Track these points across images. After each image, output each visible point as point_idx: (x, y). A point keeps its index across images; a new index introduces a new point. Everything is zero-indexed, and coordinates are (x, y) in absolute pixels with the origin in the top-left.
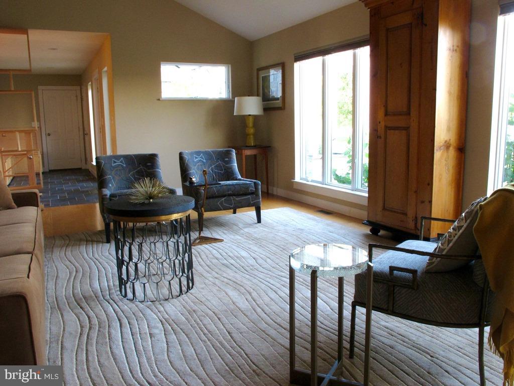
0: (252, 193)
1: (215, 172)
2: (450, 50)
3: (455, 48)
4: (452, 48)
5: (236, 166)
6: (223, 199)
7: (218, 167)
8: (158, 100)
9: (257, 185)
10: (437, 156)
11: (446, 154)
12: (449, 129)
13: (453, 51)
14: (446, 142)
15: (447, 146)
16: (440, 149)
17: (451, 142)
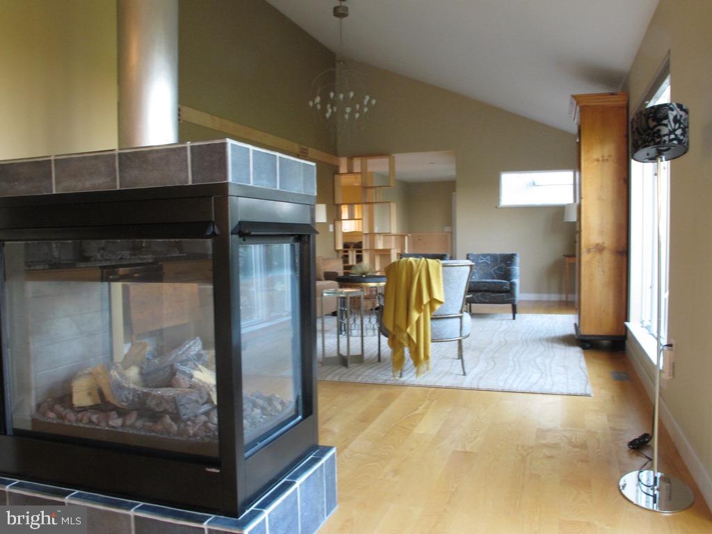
0: (507, 292)
1: (496, 273)
2: (598, 160)
3: (605, 158)
4: (601, 159)
5: (517, 269)
6: (479, 294)
7: (500, 269)
8: (496, 207)
9: (512, 285)
10: (585, 257)
11: (598, 257)
12: (601, 233)
13: (603, 160)
14: (597, 245)
15: (600, 249)
16: (589, 251)
17: (606, 245)
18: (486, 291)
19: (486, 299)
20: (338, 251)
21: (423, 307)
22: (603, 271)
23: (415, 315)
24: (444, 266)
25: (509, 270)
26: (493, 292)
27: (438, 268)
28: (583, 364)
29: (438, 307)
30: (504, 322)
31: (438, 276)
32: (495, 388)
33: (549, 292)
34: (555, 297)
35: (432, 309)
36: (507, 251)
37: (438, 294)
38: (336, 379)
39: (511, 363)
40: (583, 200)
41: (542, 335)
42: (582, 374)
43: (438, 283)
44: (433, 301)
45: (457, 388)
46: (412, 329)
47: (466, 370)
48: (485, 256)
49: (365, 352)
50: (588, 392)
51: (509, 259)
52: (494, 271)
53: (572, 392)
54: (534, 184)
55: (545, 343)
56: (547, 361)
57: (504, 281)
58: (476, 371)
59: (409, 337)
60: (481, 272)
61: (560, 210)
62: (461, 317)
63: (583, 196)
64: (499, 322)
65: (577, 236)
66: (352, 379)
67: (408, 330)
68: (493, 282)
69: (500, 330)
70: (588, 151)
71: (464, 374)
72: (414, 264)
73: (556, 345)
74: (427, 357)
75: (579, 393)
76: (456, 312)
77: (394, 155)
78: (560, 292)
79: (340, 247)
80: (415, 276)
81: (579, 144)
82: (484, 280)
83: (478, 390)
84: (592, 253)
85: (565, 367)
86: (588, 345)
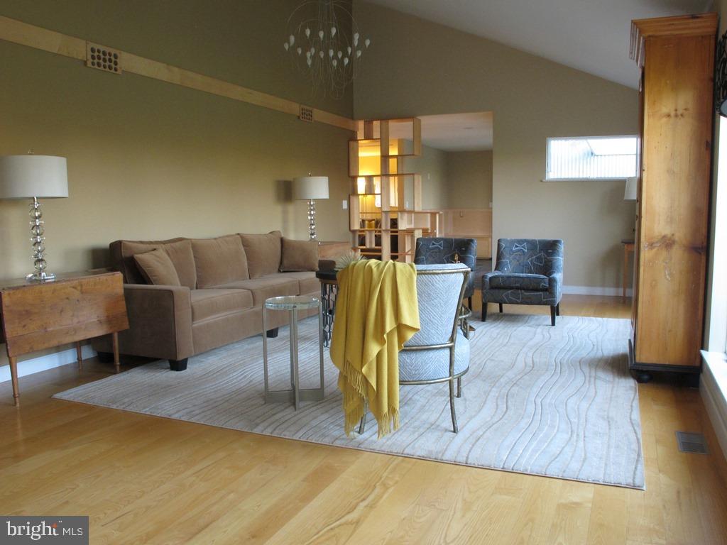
0: (545, 290)
1: (534, 265)
2: (669, 116)
3: (679, 112)
4: (673, 113)
5: (560, 260)
6: (509, 292)
7: (539, 259)
8: (541, 181)
9: (552, 282)
10: (646, 255)
11: (664, 253)
12: (670, 220)
13: (676, 116)
14: (664, 237)
15: (668, 243)
16: (651, 245)
17: (676, 238)
18: (518, 288)
19: (519, 299)
20: (354, 232)
21: (385, 336)
22: (671, 274)
23: (374, 349)
24: (420, 273)
25: (551, 261)
26: (527, 290)
27: (411, 277)
28: (636, 415)
29: (410, 336)
30: (539, 330)
31: (410, 289)
32: (493, 464)
33: (603, 285)
34: (610, 291)
35: (401, 338)
36: (549, 236)
37: (410, 317)
38: (268, 432)
39: (531, 408)
40: (645, 174)
41: (584, 354)
42: (632, 437)
43: (411, 299)
44: (401, 328)
45: (436, 461)
46: (370, 369)
47: (459, 424)
48: (521, 242)
49: (326, 384)
50: (638, 482)
51: (550, 247)
52: (531, 261)
53: (613, 480)
54: (592, 154)
55: (586, 370)
56: (585, 405)
57: (542, 276)
58: (473, 425)
59: (366, 380)
60: (515, 262)
61: (619, 185)
62: (451, 349)
63: (645, 167)
64: (533, 329)
65: (637, 222)
66: (287, 435)
67: (364, 370)
68: (528, 278)
69: (531, 343)
70: (654, 103)
71: (455, 431)
72: (375, 269)
73: (601, 374)
74: (392, 410)
75: (624, 482)
76: (444, 339)
77: (419, 118)
78: (617, 286)
79: (356, 227)
80: (375, 288)
81: (642, 95)
82: (517, 274)
83: (466, 465)
84: (656, 249)
85: (609, 421)
86: (646, 377)
